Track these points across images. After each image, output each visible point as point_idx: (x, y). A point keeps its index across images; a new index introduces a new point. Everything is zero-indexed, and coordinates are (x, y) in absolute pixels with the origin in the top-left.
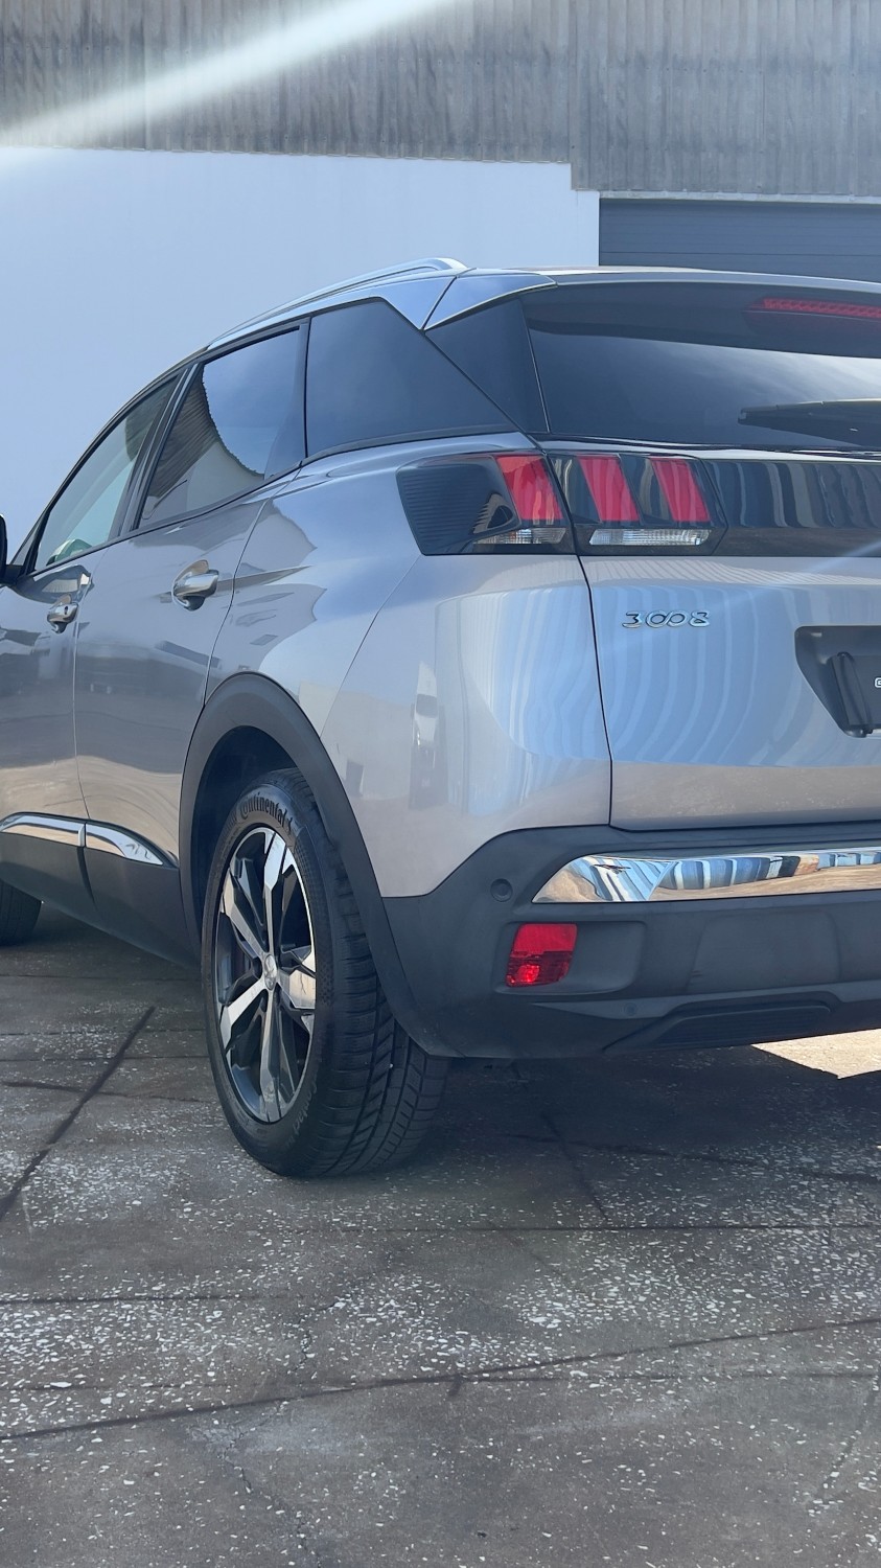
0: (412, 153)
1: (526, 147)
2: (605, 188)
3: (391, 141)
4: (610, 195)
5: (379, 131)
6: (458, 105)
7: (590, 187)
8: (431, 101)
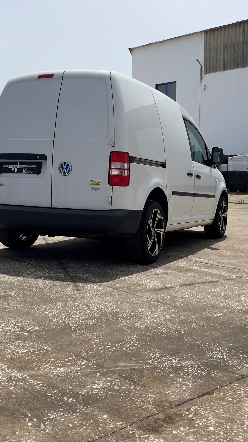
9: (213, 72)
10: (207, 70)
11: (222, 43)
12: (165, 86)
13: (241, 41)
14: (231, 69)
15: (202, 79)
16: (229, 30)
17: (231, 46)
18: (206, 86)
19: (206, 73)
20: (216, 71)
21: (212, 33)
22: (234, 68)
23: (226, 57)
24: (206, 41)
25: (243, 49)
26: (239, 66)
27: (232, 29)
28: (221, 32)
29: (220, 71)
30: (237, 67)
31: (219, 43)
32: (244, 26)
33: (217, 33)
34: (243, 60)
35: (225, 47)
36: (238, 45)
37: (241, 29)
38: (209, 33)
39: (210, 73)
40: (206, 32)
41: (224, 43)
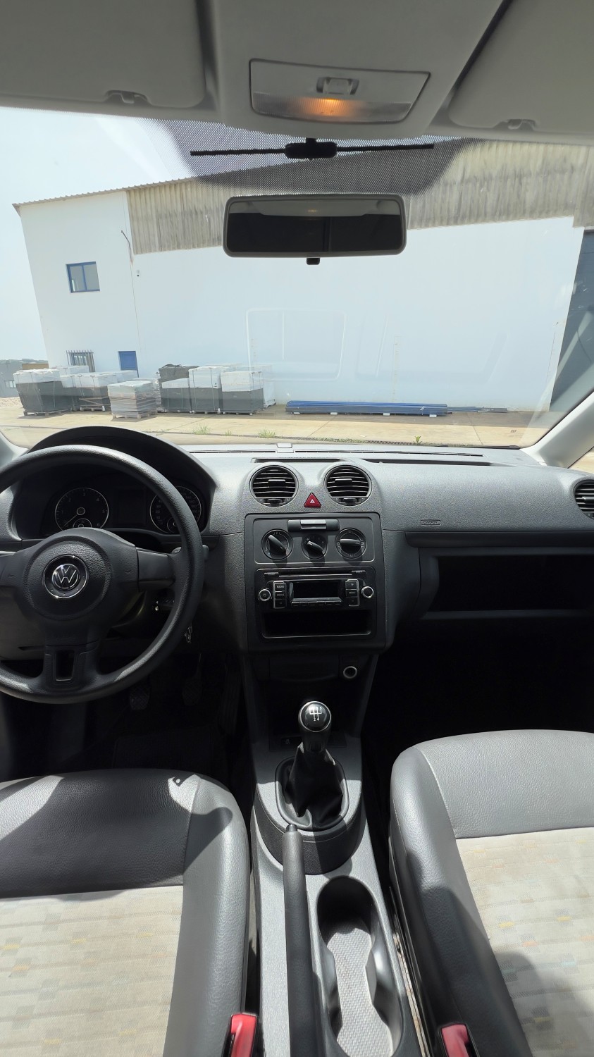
0: (507, 219)
1: (556, 211)
2: (588, 225)
3: (500, 215)
4: (589, 228)
5: (496, 212)
6: (529, 197)
7: (581, 225)
8: (519, 196)
9: (146, 252)
10: (137, 249)
11: (154, 210)
12: (80, 267)
13: (180, 210)
14: (170, 250)
15: (132, 260)
16: (160, 192)
17: (166, 217)
18: (138, 271)
19: (136, 253)
20: (150, 251)
21: (138, 194)
22: (174, 249)
23: (162, 232)
24: (130, 205)
25: (183, 222)
26: (181, 246)
27: (165, 191)
28: (150, 193)
29: (155, 251)
30: (179, 248)
31: (149, 211)
32: (181, 190)
33: (145, 195)
34: (185, 238)
35: (159, 217)
36: (176, 215)
37: (178, 193)
38: (132, 193)
39: (142, 253)
40: (129, 191)
41: (157, 211)
